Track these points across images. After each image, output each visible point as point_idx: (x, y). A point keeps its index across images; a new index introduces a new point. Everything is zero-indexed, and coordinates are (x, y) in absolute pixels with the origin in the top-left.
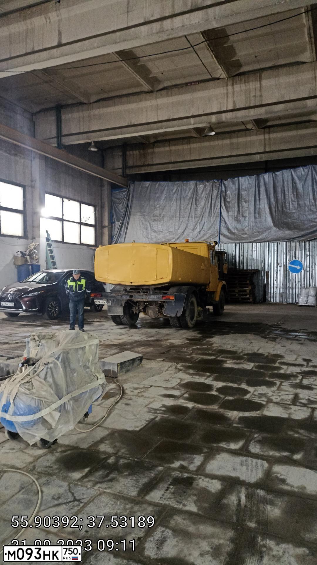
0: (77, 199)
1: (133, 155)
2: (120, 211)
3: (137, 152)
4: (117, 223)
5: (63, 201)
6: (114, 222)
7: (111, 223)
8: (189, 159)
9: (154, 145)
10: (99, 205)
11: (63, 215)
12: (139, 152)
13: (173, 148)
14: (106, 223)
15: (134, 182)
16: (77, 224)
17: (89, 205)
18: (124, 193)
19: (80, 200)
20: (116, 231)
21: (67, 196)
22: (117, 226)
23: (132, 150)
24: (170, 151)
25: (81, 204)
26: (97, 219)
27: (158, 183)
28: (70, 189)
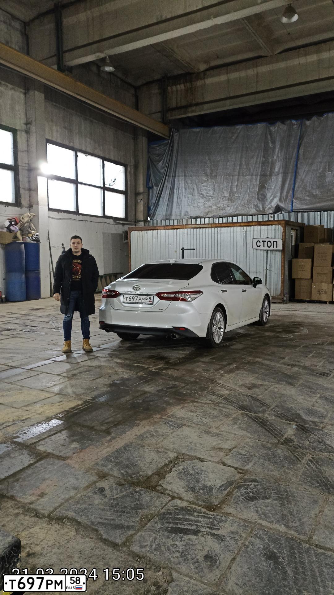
0: (98, 154)
1: (177, 91)
2: (159, 172)
3: (182, 86)
4: (155, 188)
5: (76, 156)
6: (152, 187)
7: (149, 188)
8: (256, 91)
9: (205, 75)
10: (132, 164)
11: (77, 175)
12: (185, 86)
13: (233, 76)
14: (141, 189)
15: (178, 131)
16: (99, 190)
17: (117, 163)
18: (165, 148)
19: (102, 155)
20: (154, 199)
21: (84, 149)
22: (155, 192)
23: (176, 85)
24: (228, 81)
25: (105, 162)
26: (129, 183)
27: (212, 129)
28: (88, 140)
